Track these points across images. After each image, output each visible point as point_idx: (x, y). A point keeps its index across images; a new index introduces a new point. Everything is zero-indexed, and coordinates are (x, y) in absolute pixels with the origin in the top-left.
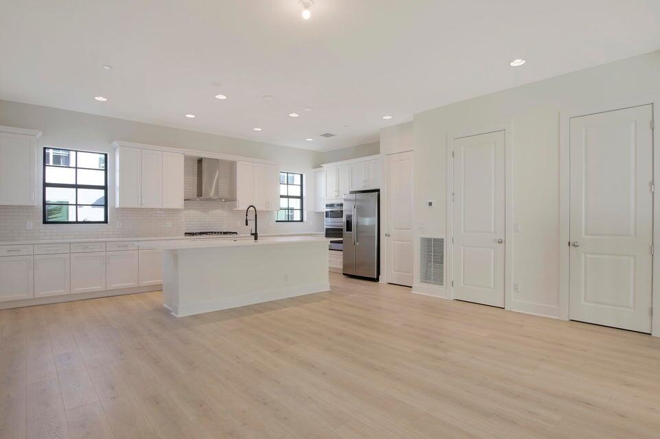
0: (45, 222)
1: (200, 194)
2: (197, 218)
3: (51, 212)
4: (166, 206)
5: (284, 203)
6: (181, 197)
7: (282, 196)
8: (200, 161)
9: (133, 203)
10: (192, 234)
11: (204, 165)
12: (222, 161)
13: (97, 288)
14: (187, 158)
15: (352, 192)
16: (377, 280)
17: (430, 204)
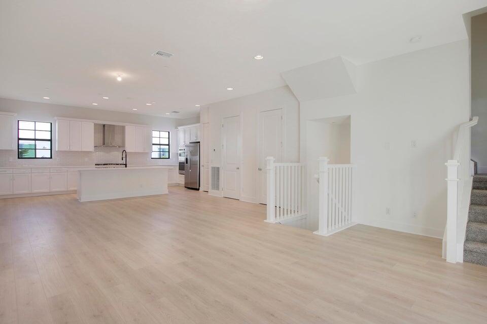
0: (19, 158)
1: (104, 144)
2: (102, 156)
3: (22, 153)
4: (84, 150)
5: (155, 148)
6: (93, 145)
7: (153, 144)
8: (104, 126)
9: (65, 148)
10: (98, 165)
11: (106, 128)
12: (117, 126)
13: (45, 190)
14: (95, 125)
15: (190, 143)
16: (198, 190)
17: (214, 150)
